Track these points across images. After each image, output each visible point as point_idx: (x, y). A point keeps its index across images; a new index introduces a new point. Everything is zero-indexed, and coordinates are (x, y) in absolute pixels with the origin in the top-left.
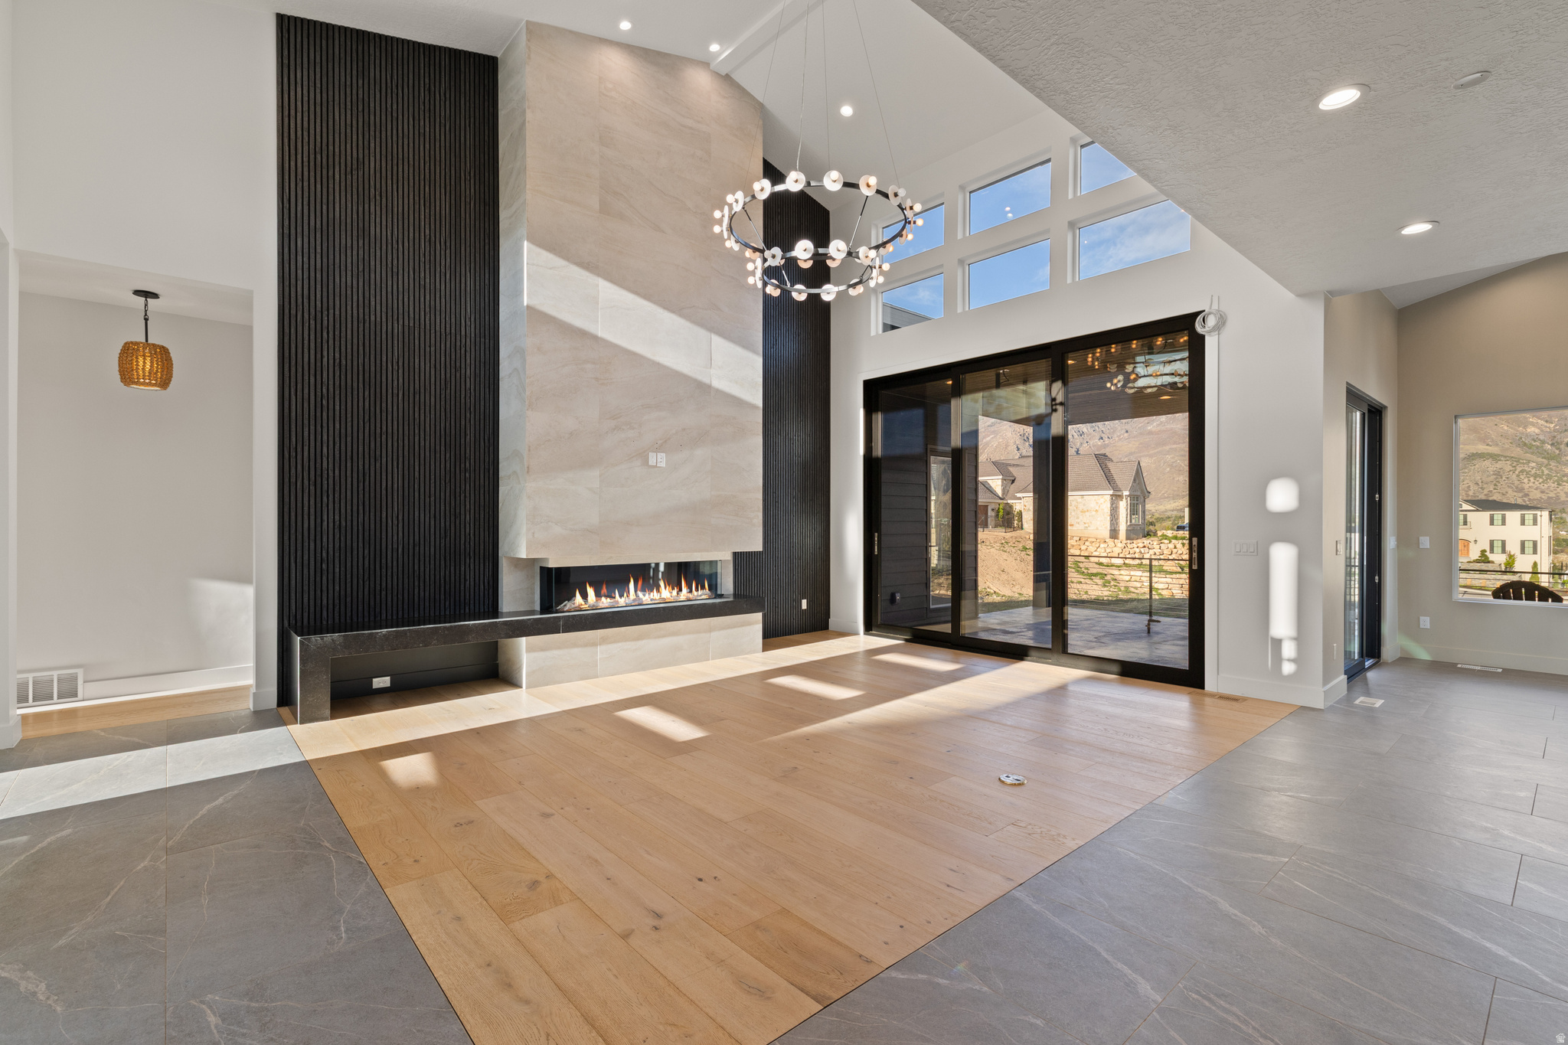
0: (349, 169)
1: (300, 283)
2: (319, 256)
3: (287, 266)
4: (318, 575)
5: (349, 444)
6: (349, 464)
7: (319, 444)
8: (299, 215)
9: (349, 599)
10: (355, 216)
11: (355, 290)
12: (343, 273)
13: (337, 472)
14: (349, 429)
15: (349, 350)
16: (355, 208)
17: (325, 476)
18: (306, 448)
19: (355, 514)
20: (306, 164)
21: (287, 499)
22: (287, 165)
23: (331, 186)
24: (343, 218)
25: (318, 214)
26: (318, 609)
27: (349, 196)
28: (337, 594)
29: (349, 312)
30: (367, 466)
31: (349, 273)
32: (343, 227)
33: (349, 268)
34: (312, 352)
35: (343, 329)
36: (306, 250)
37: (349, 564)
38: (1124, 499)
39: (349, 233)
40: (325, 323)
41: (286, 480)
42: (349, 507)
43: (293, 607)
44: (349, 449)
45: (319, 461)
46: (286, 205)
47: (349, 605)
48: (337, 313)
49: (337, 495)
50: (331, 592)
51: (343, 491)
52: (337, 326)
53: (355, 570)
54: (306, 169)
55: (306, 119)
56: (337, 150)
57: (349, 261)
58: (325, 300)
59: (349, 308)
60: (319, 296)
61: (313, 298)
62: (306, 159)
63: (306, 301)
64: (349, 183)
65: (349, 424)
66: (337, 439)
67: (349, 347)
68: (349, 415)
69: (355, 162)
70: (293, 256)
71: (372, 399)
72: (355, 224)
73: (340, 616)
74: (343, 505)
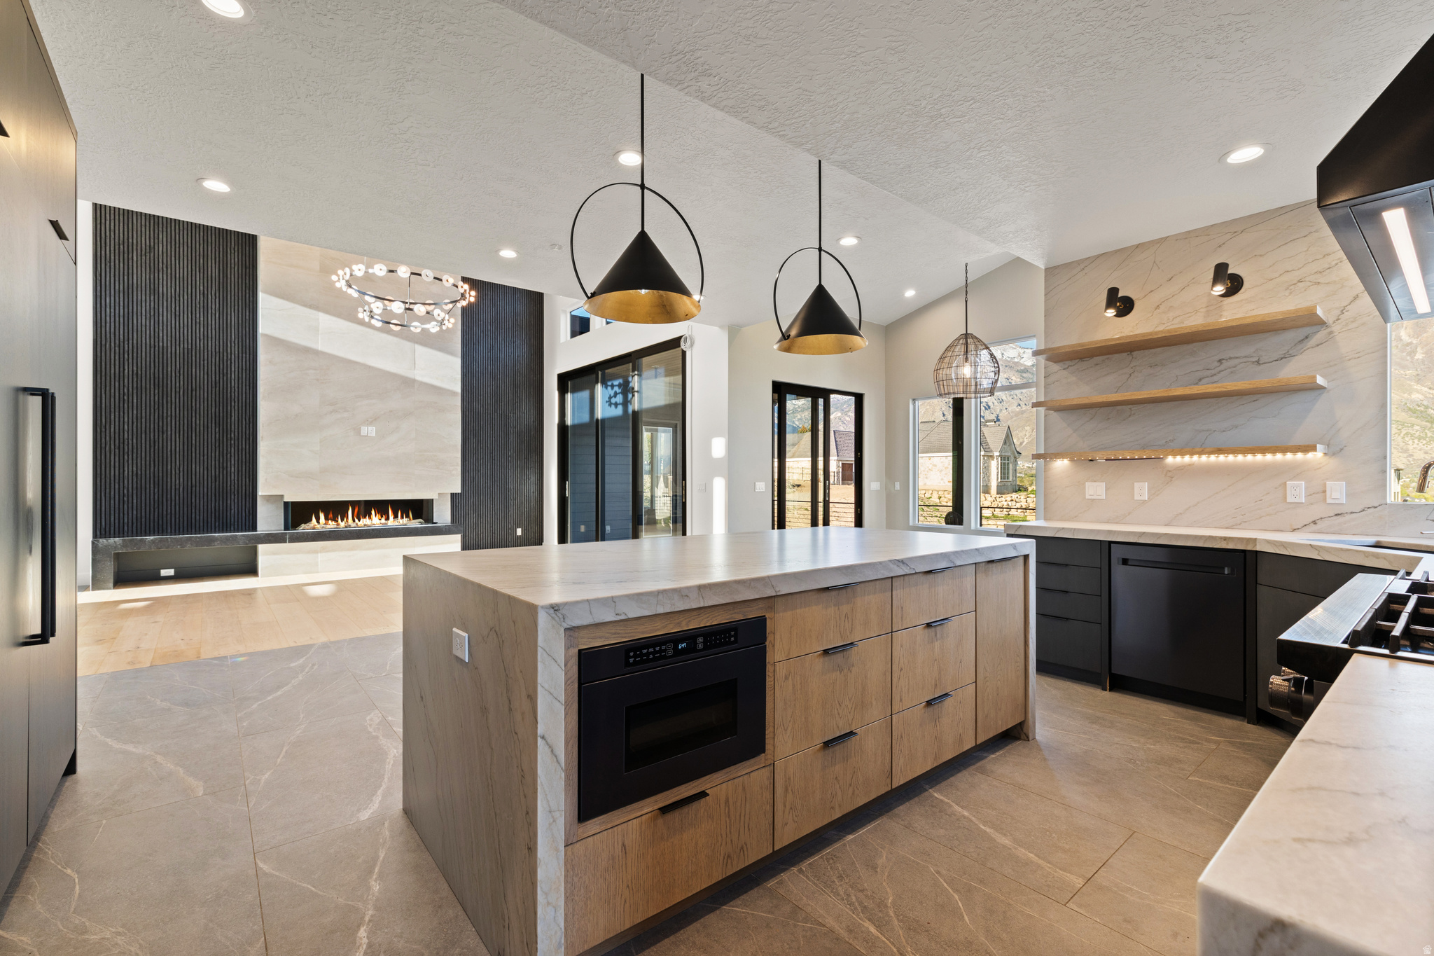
0: (143, 253)
1: (108, 325)
2: (121, 308)
3: (99, 315)
4: (121, 504)
5: (144, 423)
6: (143, 436)
7: (121, 423)
8: (108, 283)
9: (143, 520)
10: (148, 282)
11: (148, 327)
12: (139, 317)
13: (135, 441)
14: (144, 414)
15: (144, 365)
16: (148, 277)
17: (126, 443)
18: (113, 426)
19: (148, 467)
20: (112, 252)
21: (99, 457)
22: (99, 254)
23: (130, 264)
24: (139, 283)
25: (121, 282)
26: (121, 525)
27: (143, 270)
28: (134, 516)
29: (144, 341)
30: (156, 437)
31: (144, 317)
32: (139, 289)
33: (144, 314)
34: (117, 367)
35: (139, 352)
36: (112, 305)
37: (143, 498)
38: (995, 459)
39: (144, 292)
40: (126, 348)
41: (99, 446)
42: (143, 462)
43: (103, 524)
44: (144, 426)
45: (122, 434)
46: (99, 278)
47: (143, 523)
48: (135, 342)
49: (135, 455)
50: (130, 515)
51: (139, 452)
52: (135, 350)
53: (148, 501)
54: (112, 255)
55: (112, 224)
56: (135, 242)
57: (144, 309)
58: (126, 334)
59: (144, 339)
60: (121, 332)
61: (117, 334)
62: (112, 249)
63: (112, 336)
64: (143, 261)
65: (144, 411)
66: (135, 420)
67: (144, 363)
68: (144, 405)
69: (148, 248)
70: (103, 309)
71: (161, 394)
72: (148, 286)
73: (137, 530)
74: (139, 461)
